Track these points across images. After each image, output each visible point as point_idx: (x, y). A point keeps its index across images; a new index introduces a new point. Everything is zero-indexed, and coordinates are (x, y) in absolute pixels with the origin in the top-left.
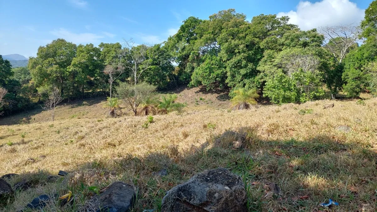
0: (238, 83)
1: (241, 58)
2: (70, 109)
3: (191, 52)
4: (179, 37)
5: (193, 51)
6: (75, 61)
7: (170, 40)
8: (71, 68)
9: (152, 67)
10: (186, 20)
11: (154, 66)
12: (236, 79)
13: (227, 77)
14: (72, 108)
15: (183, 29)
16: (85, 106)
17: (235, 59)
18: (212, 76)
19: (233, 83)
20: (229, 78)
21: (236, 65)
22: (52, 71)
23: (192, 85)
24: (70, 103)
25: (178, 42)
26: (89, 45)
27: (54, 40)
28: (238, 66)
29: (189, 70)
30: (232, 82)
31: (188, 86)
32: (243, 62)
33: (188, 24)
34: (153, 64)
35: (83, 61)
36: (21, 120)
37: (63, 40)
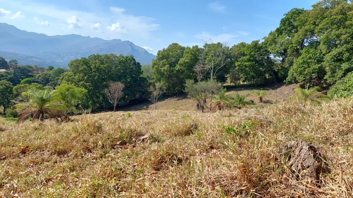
0: (339, 80)
1: (343, 51)
2: (176, 100)
3: (288, 46)
4: (279, 31)
5: (291, 45)
6: (181, 61)
7: (271, 35)
8: (178, 67)
9: (247, 63)
10: (287, 13)
11: (250, 63)
12: (336, 75)
13: (325, 73)
14: (178, 100)
15: (283, 22)
16: (187, 99)
17: (335, 52)
18: (307, 71)
19: (333, 80)
20: (329, 74)
21: (335, 59)
22: (164, 70)
23: (289, 81)
24: (179, 96)
25: (278, 36)
26: (195, 47)
27: (170, 44)
28: (339, 60)
29: (288, 65)
30: (332, 78)
31: (284, 82)
32: (344, 55)
33: (289, 17)
34: (249, 60)
35: (187, 60)
36: (143, 108)
37: (176, 44)
